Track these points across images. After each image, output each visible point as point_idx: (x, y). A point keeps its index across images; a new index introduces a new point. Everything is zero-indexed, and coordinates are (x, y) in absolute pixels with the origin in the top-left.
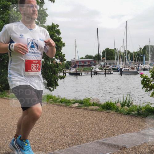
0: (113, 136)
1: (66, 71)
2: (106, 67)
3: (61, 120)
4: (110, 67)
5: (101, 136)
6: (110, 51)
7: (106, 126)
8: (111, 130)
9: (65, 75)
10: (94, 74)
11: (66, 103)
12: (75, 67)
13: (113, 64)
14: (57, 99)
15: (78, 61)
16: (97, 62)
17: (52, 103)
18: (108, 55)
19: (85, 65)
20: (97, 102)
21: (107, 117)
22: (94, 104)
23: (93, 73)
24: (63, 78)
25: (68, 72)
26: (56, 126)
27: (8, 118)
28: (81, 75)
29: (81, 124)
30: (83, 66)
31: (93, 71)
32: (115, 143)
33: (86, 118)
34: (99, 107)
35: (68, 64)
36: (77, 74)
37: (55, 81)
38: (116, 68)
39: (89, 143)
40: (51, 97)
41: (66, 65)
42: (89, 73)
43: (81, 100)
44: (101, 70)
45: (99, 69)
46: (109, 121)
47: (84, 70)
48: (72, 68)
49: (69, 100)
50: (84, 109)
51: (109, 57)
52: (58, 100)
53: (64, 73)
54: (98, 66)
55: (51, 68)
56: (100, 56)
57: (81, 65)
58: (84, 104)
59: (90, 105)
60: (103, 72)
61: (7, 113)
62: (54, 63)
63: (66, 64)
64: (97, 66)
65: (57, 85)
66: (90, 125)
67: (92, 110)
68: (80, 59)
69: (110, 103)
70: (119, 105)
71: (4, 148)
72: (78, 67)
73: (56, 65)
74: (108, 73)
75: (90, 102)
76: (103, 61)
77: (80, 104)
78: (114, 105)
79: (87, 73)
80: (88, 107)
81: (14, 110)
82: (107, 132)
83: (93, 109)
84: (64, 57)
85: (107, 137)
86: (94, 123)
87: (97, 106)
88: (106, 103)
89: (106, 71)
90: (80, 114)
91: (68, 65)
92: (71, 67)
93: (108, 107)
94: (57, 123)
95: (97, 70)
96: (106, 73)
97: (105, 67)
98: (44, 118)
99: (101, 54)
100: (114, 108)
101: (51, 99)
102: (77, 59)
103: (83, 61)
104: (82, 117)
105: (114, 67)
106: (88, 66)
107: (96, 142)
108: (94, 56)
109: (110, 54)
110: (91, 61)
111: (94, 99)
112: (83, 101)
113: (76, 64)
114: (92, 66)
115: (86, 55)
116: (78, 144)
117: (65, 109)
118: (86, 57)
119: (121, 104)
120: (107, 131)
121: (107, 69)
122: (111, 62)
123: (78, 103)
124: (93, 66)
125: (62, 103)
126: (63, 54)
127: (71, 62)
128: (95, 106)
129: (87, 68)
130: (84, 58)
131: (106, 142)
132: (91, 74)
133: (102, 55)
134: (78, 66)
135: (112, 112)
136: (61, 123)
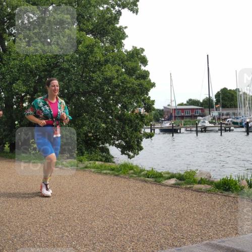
0: (236, 235)
1: (154, 125)
2: (222, 120)
3: (149, 205)
4: (228, 119)
5: (214, 234)
6: (229, 93)
7: (222, 218)
8: (232, 225)
9: (153, 131)
10: (202, 131)
11: (156, 177)
12: (169, 119)
13: (234, 114)
14: (142, 171)
15: (175, 110)
16: (207, 111)
17: (133, 177)
18: (225, 100)
19: (186, 116)
20: (206, 177)
21: (224, 203)
22: (201, 182)
23: (200, 130)
24: (150, 136)
25: (158, 128)
28: (180, 132)
29: (180, 213)
30: (182, 117)
31: (200, 125)
32: (238, 248)
33: (188, 203)
34: (210, 186)
35: (158, 114)
36: (173, 131)
37: (138, 142)
38: (239, 121)
39: (194, 245)
40: (132, 168)
41: (156, 116)
42: (192, 130)
43: (180, 174)
44: (213, 125)
45: (210, 123)
46: (227, 210)
47: (184, 125)
48: (165, 121)
49: (160, 173)
50: (186, 188)
51: (226, 102)
52: (143, 173)
53: (151, 128)
54: (209, 118)
55: (131, 121)
56: (212, 101)
57: (179, 116)
58: (185, 180)
59: (195, 182)
60: (217, 129)
62: (136, 113)
63: (155, 114)
64: (207, 117)
65: (141, 149)
66: (196, 216)
67: (198, 191)
68: (178, 105)
69: (230, 180)
70: (244, 183)
72: (175, 119)
73: (139, 116)
74: (226, 131)
75: (195, 178)
76: (216, 110)
77: (178, 181)
78: (236, 184)
79: (189, 129)
80: (192, 186)
81: (73, 187)
82: (224, 229)
83: (201, 189)
84: (154, 104)
85: (224, 236)
86: (202, 212)
87: (208, 184)
88: (223, 179)
89: (221, 126)
90: (179, 197)
91: (159, 116)
92: (163, 119)
93: (226, 186)
94: (141, 210)
95: (207, 125)
96: (221, 130)
97: (219, 119)
98: (120, 201)
99: (214, 97)
100: (236, 188)
101: (132, 171)
102: (174, 106)
103: (183, 110)
104: (182, 202)
105: (235, 121)
106: (191, 117)
107: (207, 244)
108: (201, 101)
109: (229, 98)
110: (197, 109)
111: (201, 173)
112: (183, 175)
113: (171, 114)
114: (198, 118)
115: (188, 99)
116: (176, 246)
117: (154, 188)
118: (187, 102)
119: (248, 182)
120: (224, 227)
121: (224, 124)
122: (231, 111)
123: (175, 179)
124: (200, 118)
125: (148, 177)
126: (151, 99)
127: (163, 110)
128: (204, 183)
129: (189, 121)
130: (185, 105)
131: (223, 244)
132: (197, 131)
133: (214, 100)
134: (175, 117)
135: (233, 195)
136: (148, 211)
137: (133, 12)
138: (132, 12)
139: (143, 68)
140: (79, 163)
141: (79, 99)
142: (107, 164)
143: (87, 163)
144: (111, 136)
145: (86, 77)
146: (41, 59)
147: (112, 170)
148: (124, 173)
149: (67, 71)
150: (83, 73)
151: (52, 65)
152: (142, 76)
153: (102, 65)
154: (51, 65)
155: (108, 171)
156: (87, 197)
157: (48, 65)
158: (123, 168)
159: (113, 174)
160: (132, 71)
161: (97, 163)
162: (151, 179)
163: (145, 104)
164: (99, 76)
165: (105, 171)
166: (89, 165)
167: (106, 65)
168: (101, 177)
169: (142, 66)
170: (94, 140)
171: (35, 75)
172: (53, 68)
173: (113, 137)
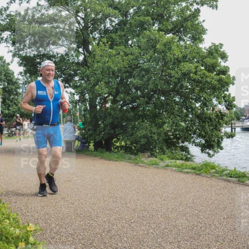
1: (235, 124)
3: (233, 205)
9: (233, 130)
11: (239, 177)
14: (223, 171)
17: (216, 176)
24: (231, 136)
25: (239, 126)
26: (224, 214)
27: (147, 196)
35: (239, 112)
37: (218, 141)
40: (213, 167)
41: (236, 115)
48: (246, 119)
49: (244, 173)
52: (225, 172)
53: (231, 127)
55: (210, 119)
61: (146, 189)
63: (236, 113)
65: (222, 148)
71: (145, 243)
73: (219, 114)
81: (155, 185)
84: (234, 101)
91: (239, 114)
92: (244, 118)
101: (214, 170)
117: (238, 188)
125: (231, 177)
126: (232, 96)
127: (244, 108)
136: (232, 211)
137: (213, 8)
138: (211, 8)
139: (223, 64)
140: (160, 162)
141: (159, 98)
142: (188, 163)
143: (168, 161)
144: (191, 135)
145: (165, 76)
146: (123, 61)
147: (194, 169)
148: (206, 172)
149: (147, 71)
150: (162, 72)
151: (133, 66)
152: (222, 72)
153: (180, 62)
154: (131, 66)
155: (190, 170)
156: (169, 195)
157: (129, 67)
158: (204, 167)
159: (194, 173)
160: (211, 68)
161: (178, 161)
162: (234, 179)
163: (226, 101)
164: (177, 73)
165: (186, 170)
166: (170, 164)
167: (184, 62)
168: (182, 176)
169: (222, 62)
170: (174, 138)
171: (118, 77)
172: (134, 69)
173: (192, 135)
